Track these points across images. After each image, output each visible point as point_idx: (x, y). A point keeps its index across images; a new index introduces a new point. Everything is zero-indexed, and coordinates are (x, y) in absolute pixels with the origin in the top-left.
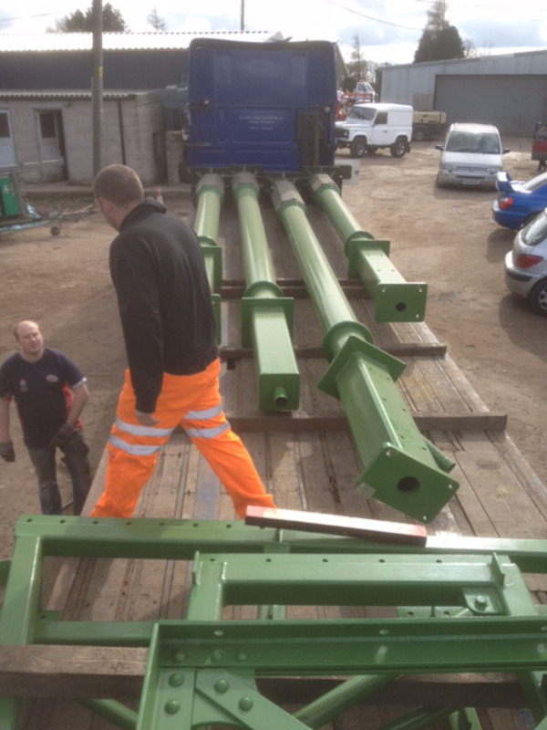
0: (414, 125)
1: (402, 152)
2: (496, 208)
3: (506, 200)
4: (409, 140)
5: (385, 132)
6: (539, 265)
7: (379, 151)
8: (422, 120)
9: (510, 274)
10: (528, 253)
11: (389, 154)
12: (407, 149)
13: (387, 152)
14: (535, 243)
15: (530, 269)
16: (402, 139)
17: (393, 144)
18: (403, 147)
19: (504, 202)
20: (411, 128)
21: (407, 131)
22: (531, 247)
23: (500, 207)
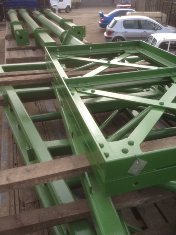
0: (72, 3)
1: (69, 11)
2: (100, 22)
3: (102, 19)
4: (71, 7)
5: (63, 4)
6: (114, 33)
7: (62, 11)
8: (74, 2)
9: (106, 38)
10: (110, 30)
11: (65, 12)
12: (70, 10)
13: (64, 11)
14: (112, 27)
15: (111, 35)
16: (68, 7)
17: (66, 9)
18: (69, 9)
19: (102, 20)
20: (71, 3)
21: (70, 4)
22: (111, 29)
23: (101, 22)
